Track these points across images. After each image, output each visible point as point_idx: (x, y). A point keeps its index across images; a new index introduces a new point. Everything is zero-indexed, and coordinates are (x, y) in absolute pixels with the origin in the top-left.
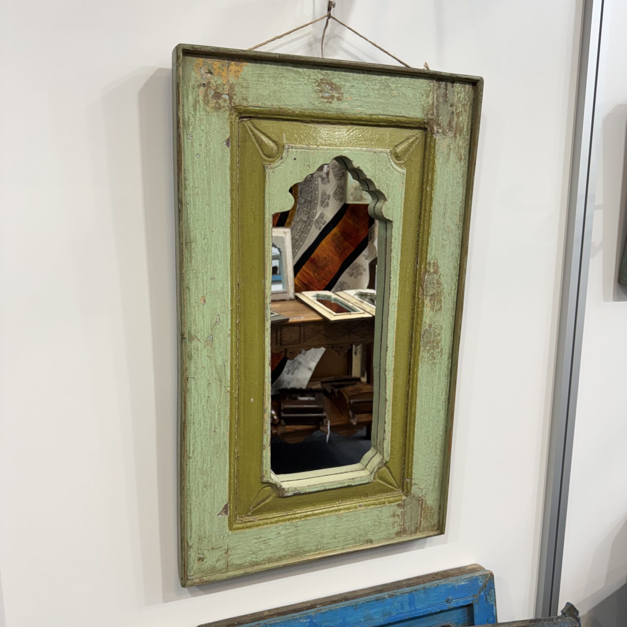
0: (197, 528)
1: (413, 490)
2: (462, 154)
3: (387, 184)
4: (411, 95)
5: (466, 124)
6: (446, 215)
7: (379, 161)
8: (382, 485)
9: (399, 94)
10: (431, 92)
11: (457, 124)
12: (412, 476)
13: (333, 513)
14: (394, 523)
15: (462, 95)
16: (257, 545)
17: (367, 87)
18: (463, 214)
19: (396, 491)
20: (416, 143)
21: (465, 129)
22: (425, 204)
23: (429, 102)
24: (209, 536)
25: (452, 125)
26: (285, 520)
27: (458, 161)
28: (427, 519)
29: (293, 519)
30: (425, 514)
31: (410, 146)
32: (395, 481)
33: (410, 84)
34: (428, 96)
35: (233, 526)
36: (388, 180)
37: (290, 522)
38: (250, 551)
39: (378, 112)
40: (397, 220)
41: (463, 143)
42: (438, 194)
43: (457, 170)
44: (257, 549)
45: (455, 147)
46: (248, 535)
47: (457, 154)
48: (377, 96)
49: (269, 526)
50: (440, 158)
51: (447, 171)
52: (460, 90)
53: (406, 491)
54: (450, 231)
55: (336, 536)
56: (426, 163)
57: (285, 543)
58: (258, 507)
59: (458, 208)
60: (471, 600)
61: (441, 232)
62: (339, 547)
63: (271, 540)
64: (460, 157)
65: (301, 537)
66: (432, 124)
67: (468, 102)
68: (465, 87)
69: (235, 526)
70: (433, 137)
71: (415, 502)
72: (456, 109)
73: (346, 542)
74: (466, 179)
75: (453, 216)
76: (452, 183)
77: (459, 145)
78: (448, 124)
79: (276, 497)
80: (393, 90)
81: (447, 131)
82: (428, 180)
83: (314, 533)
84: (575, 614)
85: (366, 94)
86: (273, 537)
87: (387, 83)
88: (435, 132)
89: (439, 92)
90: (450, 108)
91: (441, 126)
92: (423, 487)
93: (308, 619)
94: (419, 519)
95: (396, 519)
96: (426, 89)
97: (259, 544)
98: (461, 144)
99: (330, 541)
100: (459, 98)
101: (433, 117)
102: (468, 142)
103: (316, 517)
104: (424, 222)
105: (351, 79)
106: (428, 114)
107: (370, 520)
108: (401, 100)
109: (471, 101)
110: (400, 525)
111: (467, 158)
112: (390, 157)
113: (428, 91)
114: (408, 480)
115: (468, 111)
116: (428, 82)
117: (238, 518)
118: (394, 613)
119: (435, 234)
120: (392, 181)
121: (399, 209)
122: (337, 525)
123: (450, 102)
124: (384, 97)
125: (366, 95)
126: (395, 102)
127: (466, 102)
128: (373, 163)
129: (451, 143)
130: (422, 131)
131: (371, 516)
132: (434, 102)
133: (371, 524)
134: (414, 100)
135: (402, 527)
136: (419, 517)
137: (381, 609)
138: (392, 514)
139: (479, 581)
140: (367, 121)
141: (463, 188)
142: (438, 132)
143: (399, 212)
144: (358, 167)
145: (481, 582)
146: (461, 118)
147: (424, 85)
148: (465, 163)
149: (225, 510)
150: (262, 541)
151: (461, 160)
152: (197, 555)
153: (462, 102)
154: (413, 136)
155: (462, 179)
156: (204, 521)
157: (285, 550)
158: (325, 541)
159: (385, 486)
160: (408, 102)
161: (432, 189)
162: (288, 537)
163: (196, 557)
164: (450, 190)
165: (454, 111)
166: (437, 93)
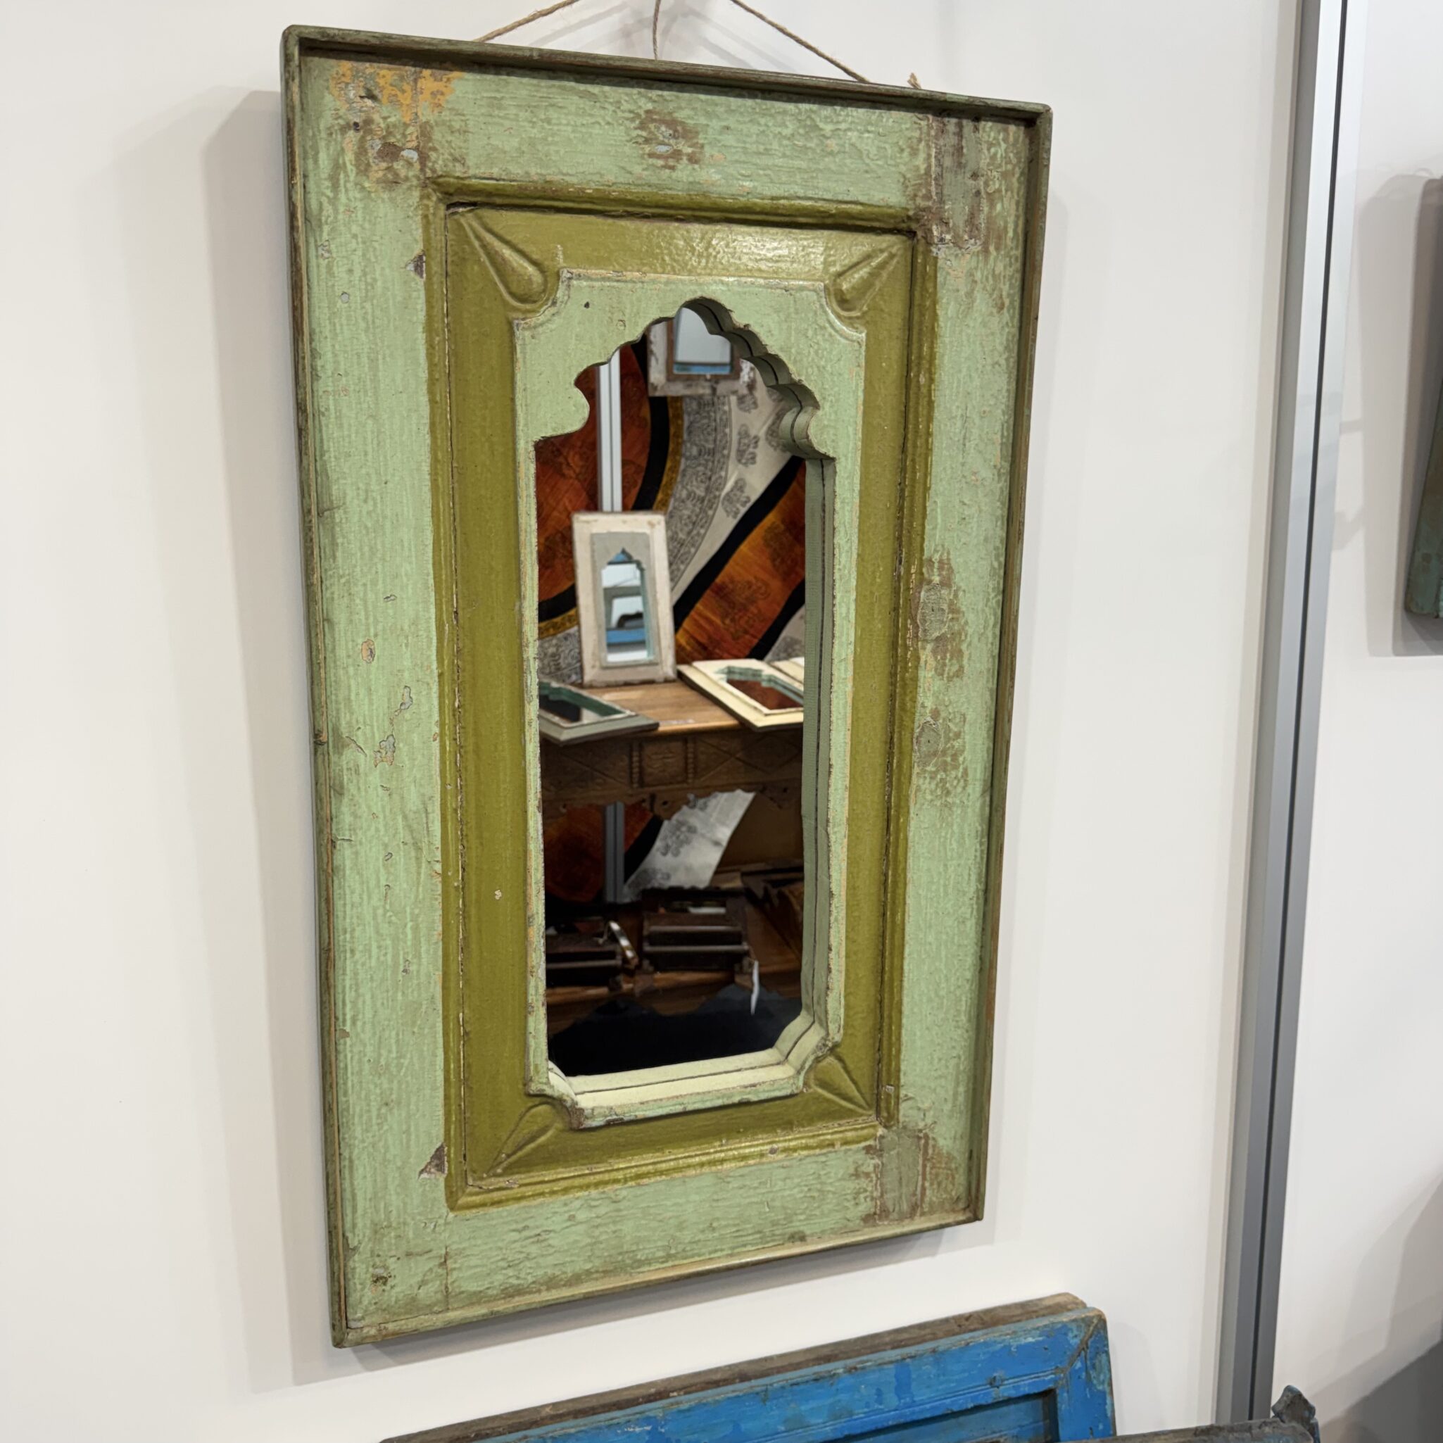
0: (368, 1206)
1: (901, 1113)
2: (1004, 294)
3: (818, 367)
4: (873, 151)
5: (1011, 220)
6: (967, 444)
7: (797, 312)
8: (828, 1100)
9: (843, 146)
10: (923, 143)
11: (990, 220)
12: (898, 1079)
13: (706, 1169)
14: (858, 1193)
15: (1000, 151)
16: (517, 1245)
17: (764, 131)
18: (1011, 441)
19: (862, 1115)
20: (890, 268)
21: (1011, 234)
22: (917, 417)
23: (917, 168)
24: (399, 1223)
25: (976, 223)
26: (588, 1186)
27: (995, 311)
28: (939, 1184)
29: (606, 1183)
30: (934, 1171)
31: (874, 274)
32: (859, 1090)
33: (870, 123)
34: (914, 152)
35: (457, 1200)
36: (821, 358)
37: (601, 1190)
38: (503, 1259)
39: (792, 192)
40: (846, 456)
41: (1005, 268)
42: (947, 392)
43: (993, 334)
44: (517, 1256)
45: (987, 279)
46: (494, 1222)
47: (991, 295)
48: (788, 153)
49: (548, 1199)
50: (948, 303)
51: (968, 336)
52: (994, 139)
53: (885, 1114)
54: (978, 483)
55: (715, 1225)
56: (916, 317)
57: (589, 1240)
58: (520, 1154)
59: (998, 427)
60: (1050, 1381)
61: (957, 486)
62: (722, 1250)
63: (552, 1234)
64: (999, 302)
65: (627, 1228)
66: (928, 220)
67: (1014, 166)
68: (1006, 131)
69: (463, 1200)
70: (931, 251)
71: (908, 1142)
72: (986, 184)
73: (740, 1239)
74: (1015, 354)
75: (986, 445)
76: (980, 366)
77: (997, 272)
78: (966, 221)
79: (563, 1131)
80: (828, 138)
81: (966, 237)
82: (920, 357)
83: (660, 1218)
84: (1307, 1413)
85: (761, 148)
86: (558, 1228)
87: (813, 120)
88: (936, 240)
89: (941, 142)
90: (971, 182)
91: (951, 225)
92: (926, 1105)
93: (648, 1425)
94: (920, 1183)
95: (863, 1183)
96: (908, 134)
97: (524, 1243)
98: (1002, 268)
99: (701, 1237)
100: (993, 157)
101: (930, 203)
102: (1018, 265)
103: (664, 1177)
104: (913, 460)
105: (722, 109)
106: (915, 196)
107: (798, 1185)
108: (848, 161)
109: (1022, 165)
110: (873, 1199)
111: (1017, 304)
112: (823, 300)
113: (915, 141)
114: (891, 1089)
115: (1015, 191)
116: (915, 119)
117: (470, 1182)
118: (860, 1413)
119: (941, 489)
120: (831, 360)
121: (851, 429)
122: (715, 1197)
123: (971, 166)
124: (806, 154)
125: (762, 150)
126: (833, 167)
127: (1009, 167)
128: (782, 316)
129: (976, 268)
130: (904, 238)
131: (800, 1176)
132: (929, 166)
133: (802, 1195)
134: (880, 163)
135: (879, 1203)
136: (920, 1178)
137: (831, 1400)
138: (852, 1171)
139: (1070, 1335)
140: (767, 214)
141: (1009, 377)
142: (942, 240)
143: (852, 436)
144: (746, 326)
145: (1076, 1336)
146: (999, 207)
147: (904, 126)
148: (1012, 318)
149: (436, 1162)
150: (531, 1237)
151: (1001, 307)
152: (371, 1269)
153: (1000, 166)
154: (882, 251)
155: (1005, 356)
156: (386, 1188)
157: (589, 1259)
158: (687, 1236)
159: (833, 1102)
160: (866, 168)
161: (931, 380)
162: (597, 1227)
163: (369, 1275)
164: (977, 382)
165: (982, 188)
166: (936, 144)
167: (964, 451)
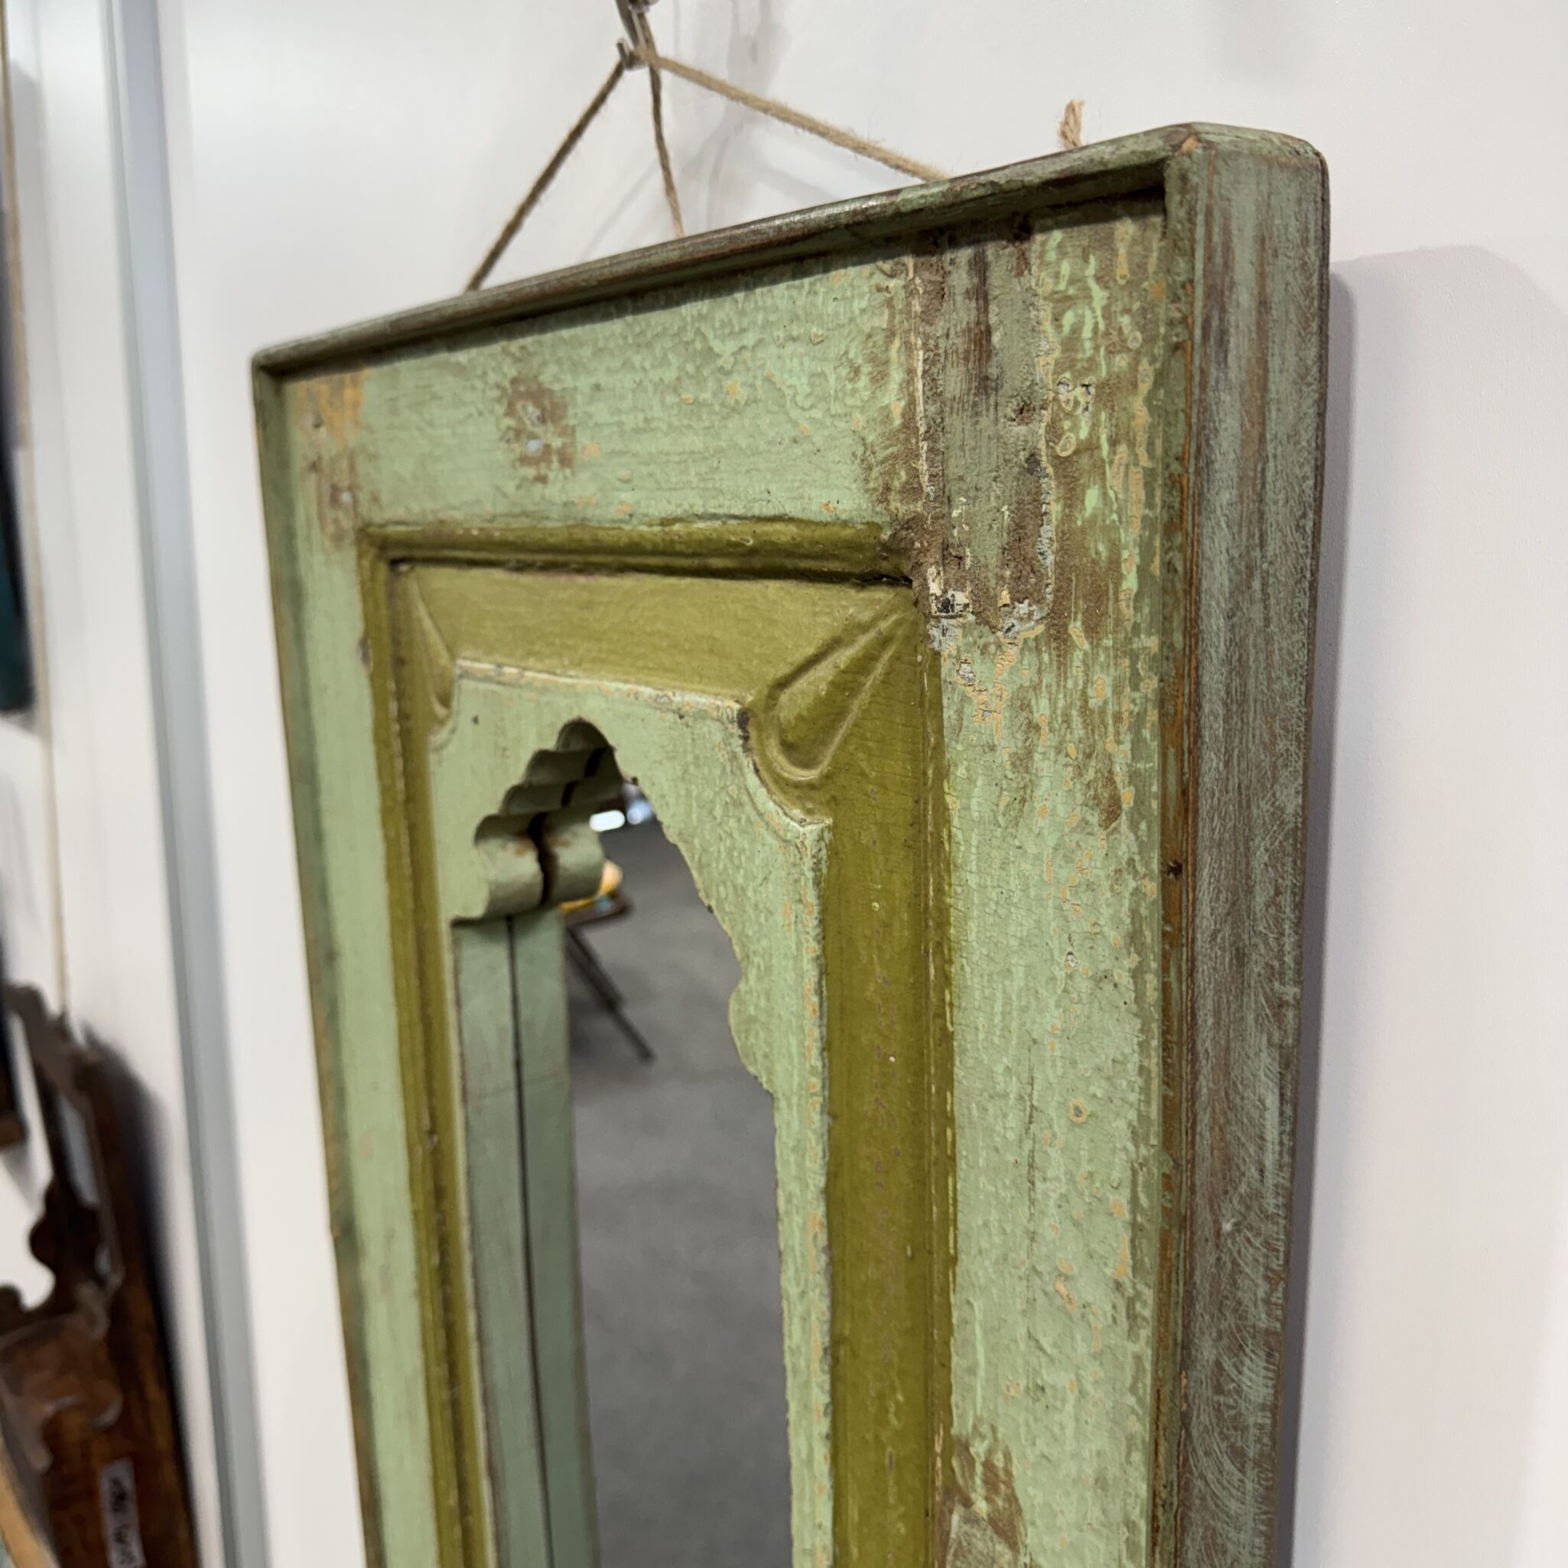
2: (1120, 771)
3: (735, 887)
4: (803, 386)
5: (1130, 536)
6: (1040, 1186)
9: (753, 386)
10: (897, 343)
11: (1069, 542)
15: (1089, 317)
18: (1158, 1228)
20: (880, 668)
21: (1131, 583)
23: (887, 415)
27: (1094, 818)
31: (846, 684)
34: (879, 379)
39: (686, 506)
40: (788, 1099)
41: (1117, 690)
42: (981, 1021)
43: (1090, 887)
45: (1067, 720)
47: (1080, 771)
48: (675, 422)
52: (1072, 282)
54: (1077, 1309)
59: (1119, 1172)
64: (1107, 795)
67: (1137, 356)
68: (1106, 244)
70: (930, 637)
72: (1054, 432)
75: (1090, 1210)
76: (1060, 974)
77: (1093, 703)
78: (1005, 547)
80: (727, 374)
81: (1005, 597)
87: (704, 337)
88: (936, 608)
89: (940, 327)
90: (1015, 431)
91: (968, 562)
96: (867, 324)
98: (1109, 692)
100: (1071, 343)
101: (919, 507)
105: (589, 355)
106: (888, 489)
111: (1156, 806)
112: (738, 744)
113: (879, 338)
115: (1142, 437)
116: (879, 279)
120: (757, 877)
123: (1014, 381)
124: (700, 419)
125: (641, 424)
126: (742, 441)
127: (1121, 361)
129: (1036, 688)
132: (912, 403)
134: (817, 414)
141: (1146, 1031)
142: (947, 606)
143: (796, 1060)
146: (1092, 498)
147: (858, 305)
148: (1143, 847)
151: (1112, 813)
153: (1092, 364)
155: (1131, 961)
161: (945, 978)
165: (1042, 445)
166: (926, 337)
167: (1032, 1202)
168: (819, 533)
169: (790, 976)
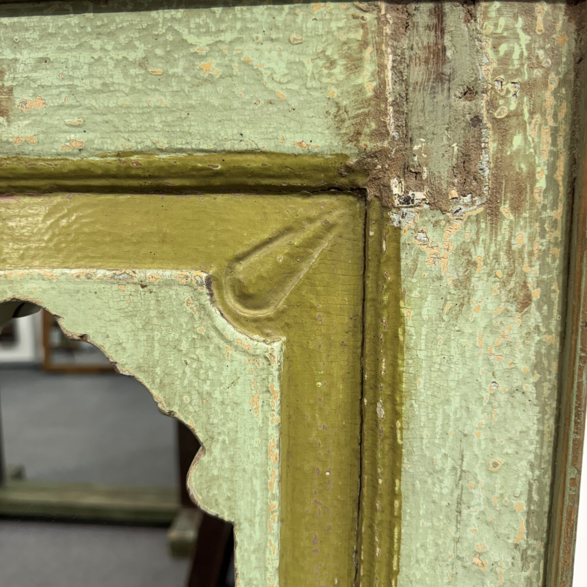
2: (531, 281)
3: (200, 393)
4: (281, 69)
5: (542, 160)
6: (465, 512)
9: (229, 67)
10: (370, 49)
11: (501, 163)
18: (546, 509)
22: (374, 464)
23: (360, 89)
25: (473, 168)
27: (512, 308)
33: (274, 27)
39: (148, 143)
41: (531, 239)
42: (426, 433)
43: (509, 344)
45: (496, 257)
47: (504, 284)
48: (139, 86)
50: (423, 298)
51: (462, 347)
54: (487, 569)
56: (369, 318)
59: (521, 486)
61: (447, 571)
64: (522, 295)
66: (384, 170)
67: (547, 71)
70: (389, 219)
74: (552, 376)
75: (500, 513)
76: (486, 395)
77: (515, 247)
78: (454, 167)
80: (202, 57)
81: (454, 193)
82: (376, 377)
87: (177, 32)
88: (396, 202)
89: (405, 43)
91: (425, 176)
96: (343, 36)
100: (505, 60)
101: (386, 144)
102: (558, 234)
108: (239, 90)
111: (556, 297)
112: (205, 299)
113: (355, 46)
116: (353, 11)
120: (221, 384)
123: (462, 78)
124: (168, 85)
126: (215, 101)
127: (538, 73)
128: (139, 324)
129: (475, 243)
130: (351, 198)
134: (294, 87)
141: (543, 412)
142: (408, 201)
143: (259, 495)
144: (83, 337)
146: (517, 141)
147: (334, 25)
148: (546, 319)
151: (525, 303)
153: (519, 72)
154: (311, 220)
155: (533, 379)
160: (269, 97)
161: (396, 415)
164: (480, 419)
165: (484, 112)
166: (395, 48)
167: (458, 522)
168: (289, 161)
169: (256, 442)
